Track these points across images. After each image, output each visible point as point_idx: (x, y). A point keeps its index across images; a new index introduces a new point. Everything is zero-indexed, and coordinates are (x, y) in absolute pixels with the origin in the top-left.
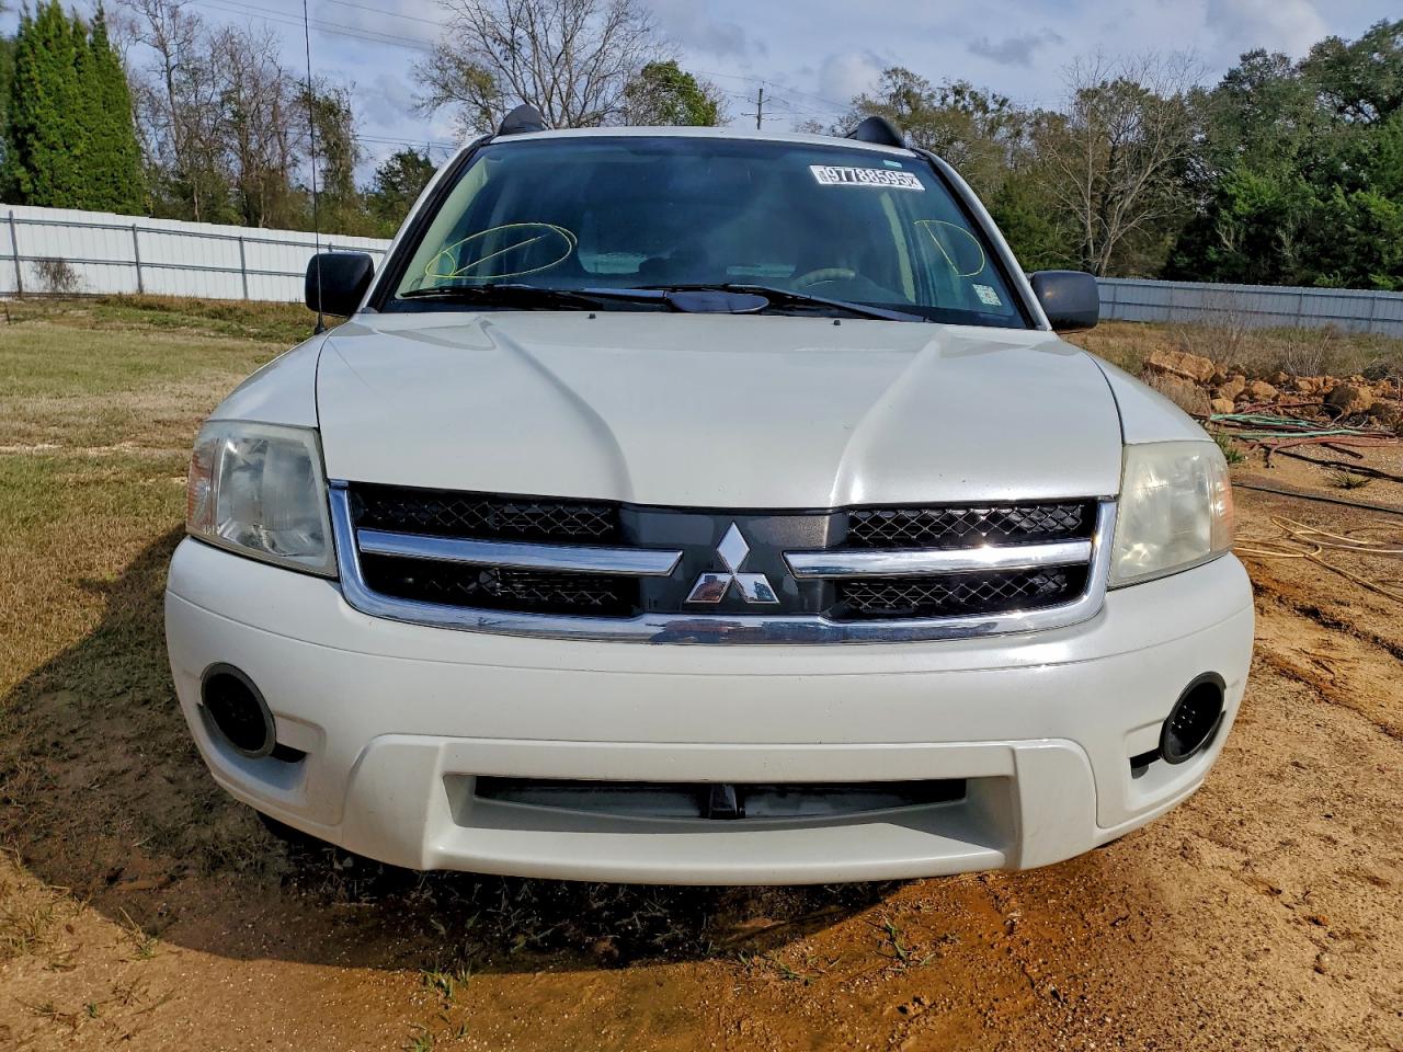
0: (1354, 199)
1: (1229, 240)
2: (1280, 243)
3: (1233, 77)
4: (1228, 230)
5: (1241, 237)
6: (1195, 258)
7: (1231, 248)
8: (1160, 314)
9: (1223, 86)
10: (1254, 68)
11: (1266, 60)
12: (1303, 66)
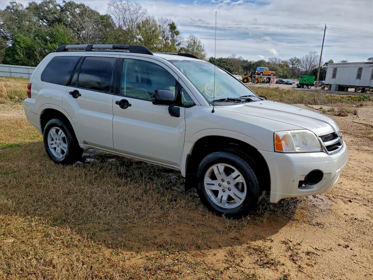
0: (53, 46)
1: (21, 54)
2: (36, 56)
3: (8, 7)
4: (20, 51)
5: (25, 53)
6: (12, 58)
7: (23, 57)
8: (8, 75)
9: (6, 10)
10: (14, 6)
11: (17, 4)
12: (27, 9)
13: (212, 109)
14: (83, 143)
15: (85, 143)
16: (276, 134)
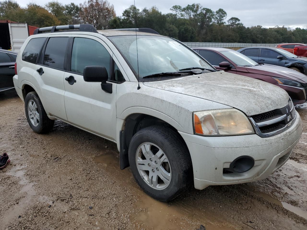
13: (138, 86)
14: (49, 115)
15: (50, 115)
16: (195, 114)
